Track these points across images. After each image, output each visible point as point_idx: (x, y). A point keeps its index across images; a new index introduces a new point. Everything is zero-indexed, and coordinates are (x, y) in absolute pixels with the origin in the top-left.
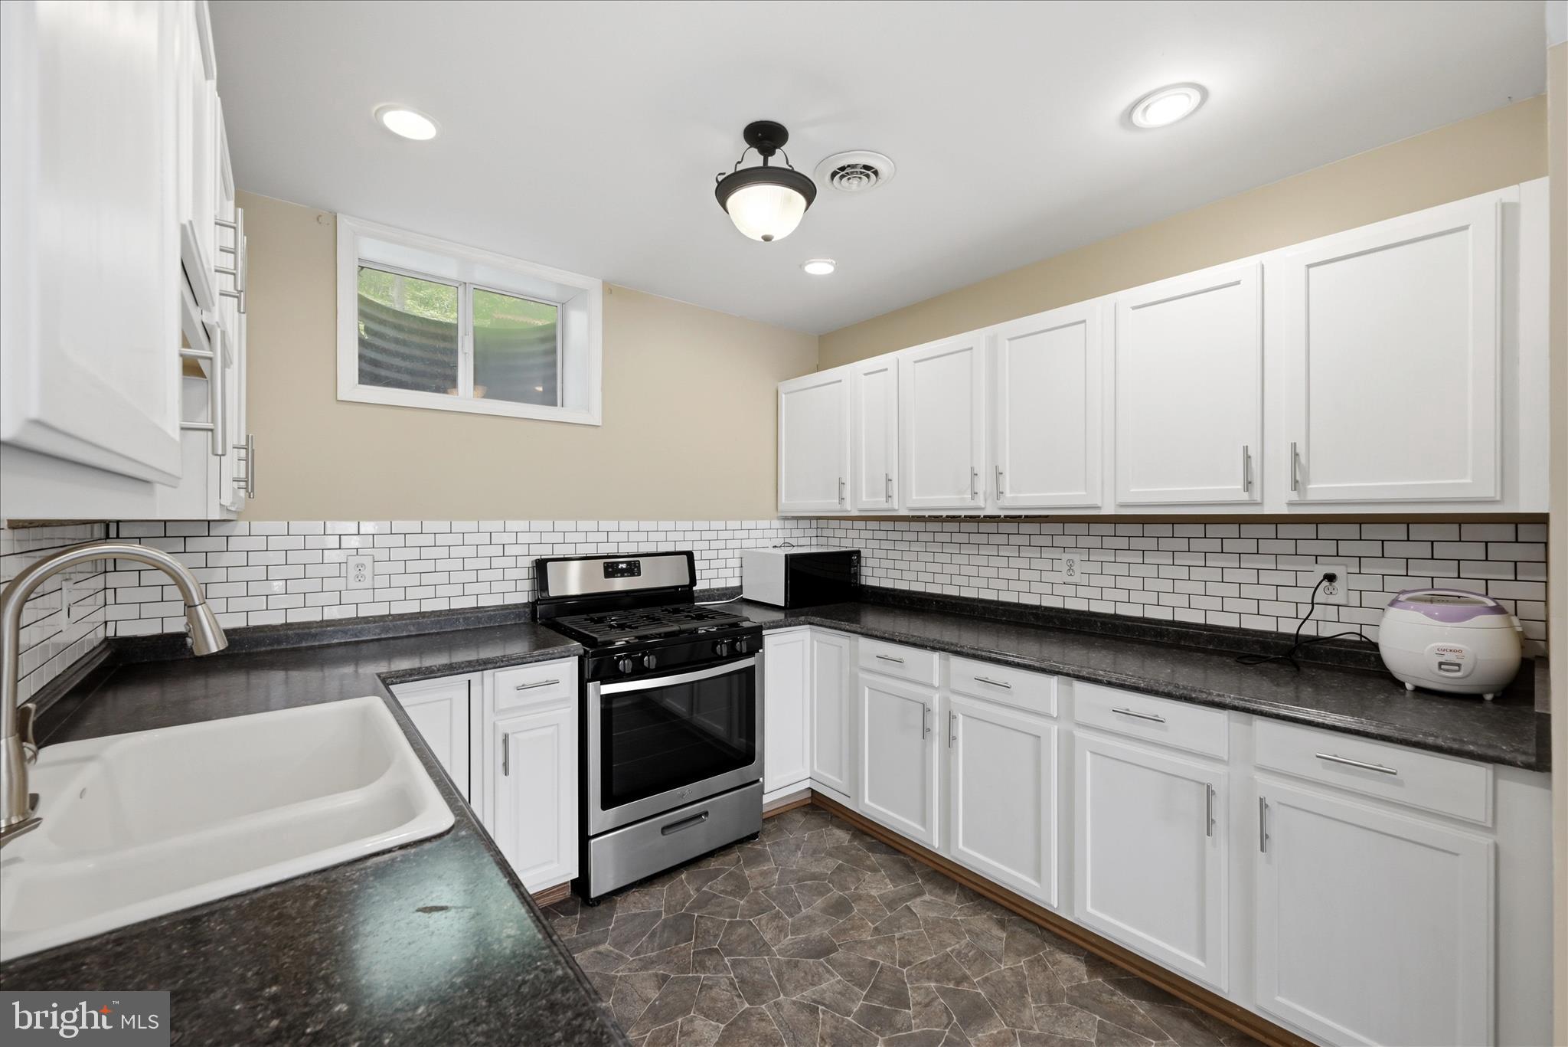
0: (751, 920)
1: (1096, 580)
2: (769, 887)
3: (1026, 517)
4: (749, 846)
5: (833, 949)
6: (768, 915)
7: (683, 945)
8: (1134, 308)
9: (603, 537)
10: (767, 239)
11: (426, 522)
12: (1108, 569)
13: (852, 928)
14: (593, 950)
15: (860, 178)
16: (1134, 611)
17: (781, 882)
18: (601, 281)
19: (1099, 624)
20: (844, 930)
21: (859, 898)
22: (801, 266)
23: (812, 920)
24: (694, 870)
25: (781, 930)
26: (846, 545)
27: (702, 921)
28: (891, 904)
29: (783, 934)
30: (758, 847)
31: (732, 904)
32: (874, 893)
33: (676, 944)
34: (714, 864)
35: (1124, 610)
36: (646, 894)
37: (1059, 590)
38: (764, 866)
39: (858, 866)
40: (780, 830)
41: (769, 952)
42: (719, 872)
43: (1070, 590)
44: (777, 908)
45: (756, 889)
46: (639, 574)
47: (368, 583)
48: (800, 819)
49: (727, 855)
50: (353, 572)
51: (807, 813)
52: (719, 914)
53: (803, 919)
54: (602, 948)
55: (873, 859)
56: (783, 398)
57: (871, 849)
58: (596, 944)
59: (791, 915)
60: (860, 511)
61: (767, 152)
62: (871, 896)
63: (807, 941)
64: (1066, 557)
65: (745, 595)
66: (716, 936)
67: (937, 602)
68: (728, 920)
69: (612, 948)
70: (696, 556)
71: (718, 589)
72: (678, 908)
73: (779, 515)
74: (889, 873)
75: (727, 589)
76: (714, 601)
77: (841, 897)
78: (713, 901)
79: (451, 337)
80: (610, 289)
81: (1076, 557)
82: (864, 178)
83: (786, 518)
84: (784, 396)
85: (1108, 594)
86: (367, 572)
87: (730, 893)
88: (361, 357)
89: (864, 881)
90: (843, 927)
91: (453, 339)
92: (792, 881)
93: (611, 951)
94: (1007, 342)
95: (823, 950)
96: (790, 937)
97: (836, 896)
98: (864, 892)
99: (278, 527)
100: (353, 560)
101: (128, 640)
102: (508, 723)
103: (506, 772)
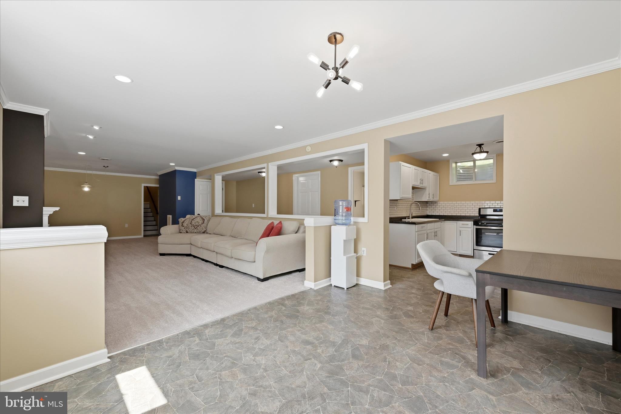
11: (462, 202)
47: (453, 211)
50: (451, 209)
86: (453, 209)
99: (443, 203)
100: (452, 207)
101: (428, 215)
102: (461, 229)
103: (460, 235)
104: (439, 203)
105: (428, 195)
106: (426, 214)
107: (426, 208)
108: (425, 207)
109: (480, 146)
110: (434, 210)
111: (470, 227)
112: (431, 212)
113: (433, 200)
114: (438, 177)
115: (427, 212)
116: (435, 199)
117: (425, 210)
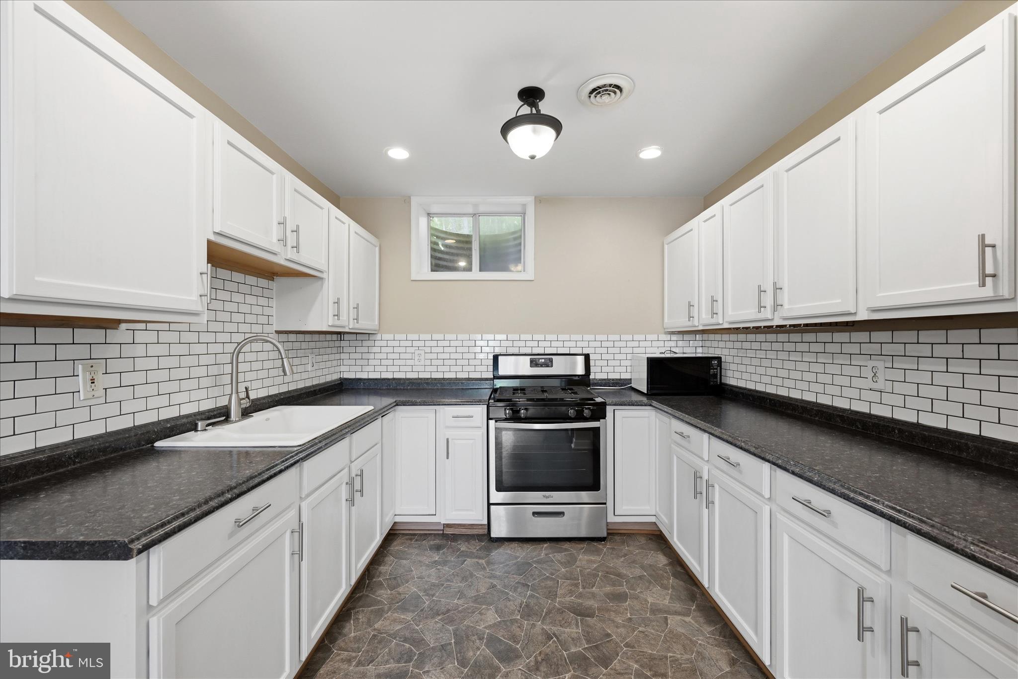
0: (560, 580)
1: (899, 388)
2: (586, 569)
3: (807, 325)
4: (595, 544)
5: (591, 615)
6: (571, 582)
7: (515, 576)
8: (881, 112)
9: (536, 344)
10: (533, 157)
11: (459, 335)
12: (911, 376)
13: (614, 611)
14: (477, 560)
15: (609, 94)
16: (936, 422)
17: (595, 569)
18: (534, 197)
19: (897, 431)
20: (609, 609)
21: (637, 598)
22: (637, 156)
23: (594, 596)
24: (553, 544)
25: (571, 592)
26: (711, 353)
27: (534, 570)
28: (655, 610)
29: (570, 594)
30: (601, 546)
31: (557, 568)
32: (650, 600)
33: (513, 574)
34: (567, 545)
35: (928, 420)
36: (520, 546)
37: (866, 395)
38: (594, 557)
39: (655, 581)
40: (623, 542)
41: (554, 600)
42: (566, 550)
43: (875, 396)
44: (580, 581)
45: (578, 567)
46: (552, 366)
47: (422, 363)
48: (643, 540)
49: (579, 544)
50: (417, 358)
51: (650, 539)
52: (546, 569)
53: (590, 593)
54: (480, 561)
55: (671, 581)
56: (666, 247)
57: (675, 575)
58: (480, 558)
59: (584, 588)
60: (704, 326)
61: (533, 105)
62: (646, 601)
63: (580, 604)
64: (871, 364)
65: (633, 385)
66: (534, 579)
67: (770, 400)
68: (547, 575)
69: (484, 563)
70: (591, 357)
71: (613, 380)
72: (530, 559)
73: (666, 330)
74: (674, 594)
75: (620, 379)
76: (610, 387)
77: (625, 592)
78: (549, 563)
79: (469, 241)
80: (539, 200)
81: (880, 364)
82: (612, 94)
83: (673, 333)
84: (666, 246)
85: (912, 402)
86: (422, 357)
87: (561, 563)
88: (432, 257)
89: (650, 591)
90: (609, 608)
91: (470, 242)
92: (602, 571)
93: (483, 564)
94: (785, 173)
95: (583, 613)
96: (572, 598)
97: (623, 590)
98: (645, 597)
99: (390, 337)
100: (417, 352)
101: (346, 379)
102: (450, 434)
103: (448, 458)
104: (379, 337)
105: (331, 303)
106: (335, 377)
107: (337, 356)
108: (335, 350)
109: (531, 95)
110: (365, 362)
111: (480, 425)
112: (353, 368)
113: (357, 326)
114: (377, 249)
115: (343, 368)
116: (364, 325)
117: (335, 363)
